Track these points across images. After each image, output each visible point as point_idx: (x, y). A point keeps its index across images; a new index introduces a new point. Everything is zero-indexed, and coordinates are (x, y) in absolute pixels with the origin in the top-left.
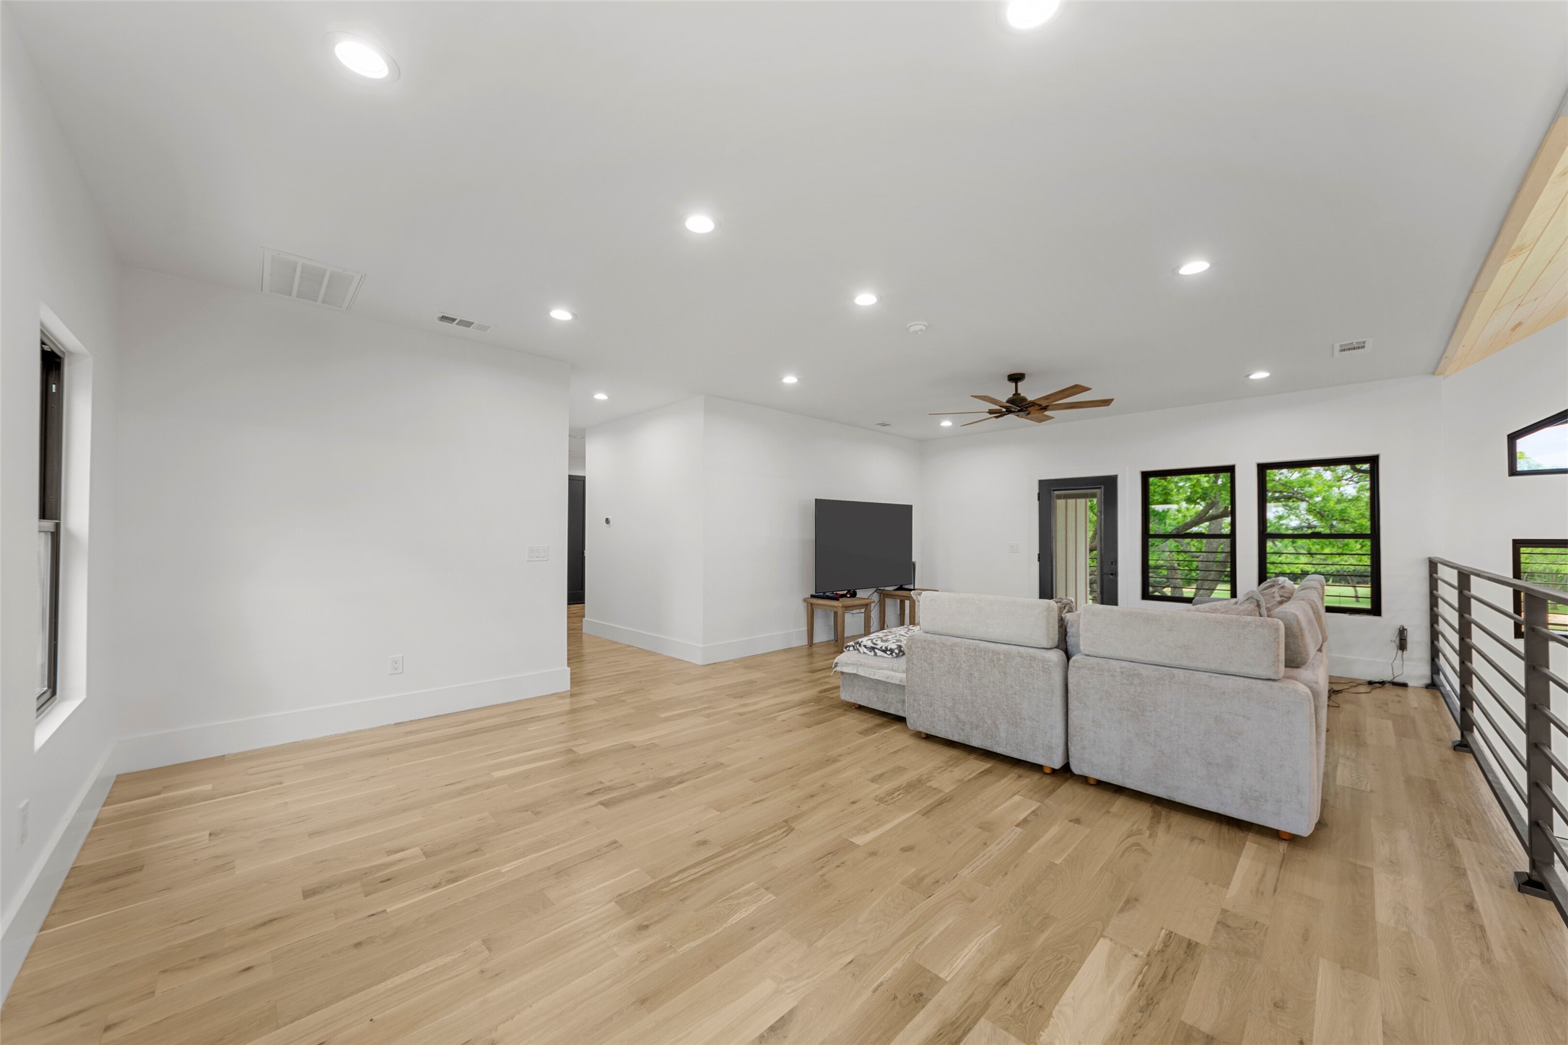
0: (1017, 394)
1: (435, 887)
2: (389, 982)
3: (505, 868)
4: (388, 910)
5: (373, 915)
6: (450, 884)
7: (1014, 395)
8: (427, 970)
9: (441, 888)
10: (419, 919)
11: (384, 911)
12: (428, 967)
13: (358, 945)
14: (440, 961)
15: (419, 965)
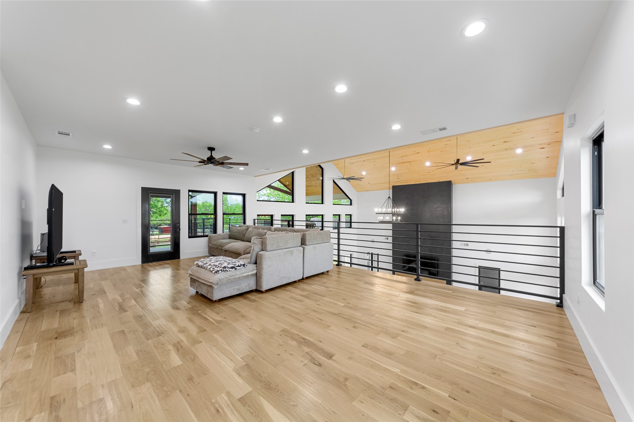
0: (211, 156)
1: (424, 388)
2: (467, 372)
3: (397, 371)
4: (447, 395)
5: (454, 399)
6: (419, 384)
7: (210, 156)
8: (456, 366)
9: (423, 386)
10: (442, 382)
11: (449, 396)
12: (454, 366)
13: (468, 392)
14: (450, 365)
15: (456, 369)
